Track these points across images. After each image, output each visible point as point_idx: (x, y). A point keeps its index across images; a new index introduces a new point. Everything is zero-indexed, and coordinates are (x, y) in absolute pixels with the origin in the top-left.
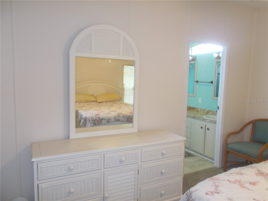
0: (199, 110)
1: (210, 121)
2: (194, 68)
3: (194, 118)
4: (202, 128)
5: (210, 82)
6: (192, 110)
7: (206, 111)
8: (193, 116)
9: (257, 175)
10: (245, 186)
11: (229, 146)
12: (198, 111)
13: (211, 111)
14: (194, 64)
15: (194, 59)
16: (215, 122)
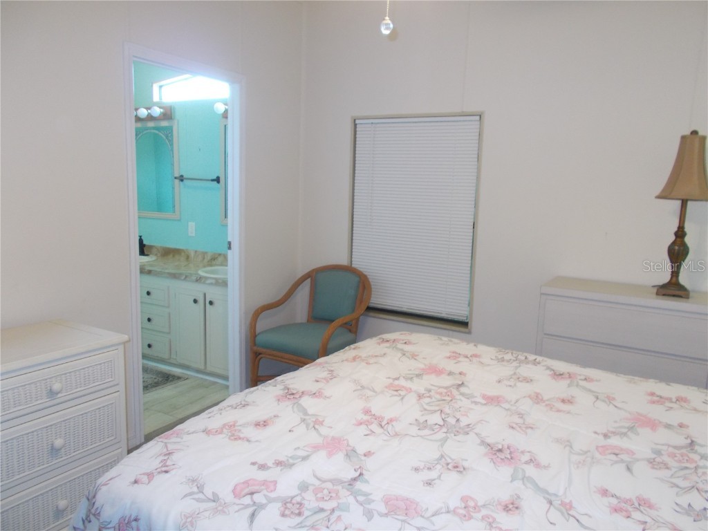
0: (192, 254)
1: (213, 281)
2: (169, 141)
3: (174, 276)
4: (195, 301)
5: (213, 180)
6: (174, 256)
7: (209, 258)
8: (173, 271)
9: (279, 400)
10: (242, 436)
11: (259, 339)
12: (188, 257)
13: (220, 255)
14: (170, 129)
15: (168, 114)
16: (224, 284)
